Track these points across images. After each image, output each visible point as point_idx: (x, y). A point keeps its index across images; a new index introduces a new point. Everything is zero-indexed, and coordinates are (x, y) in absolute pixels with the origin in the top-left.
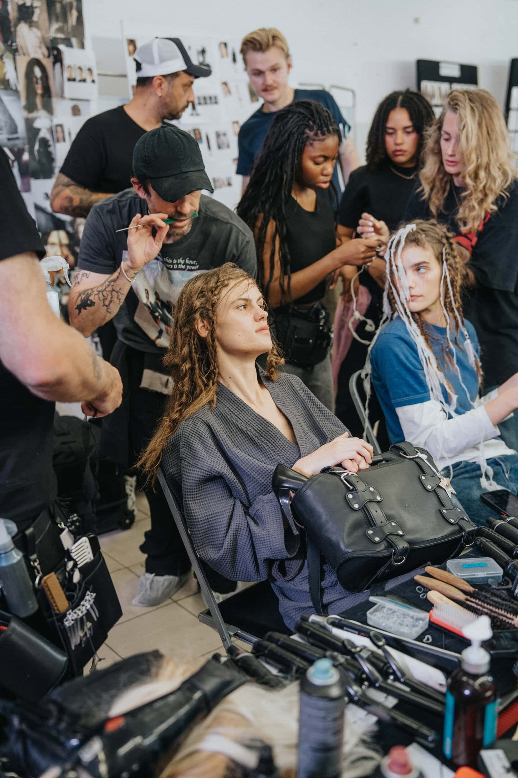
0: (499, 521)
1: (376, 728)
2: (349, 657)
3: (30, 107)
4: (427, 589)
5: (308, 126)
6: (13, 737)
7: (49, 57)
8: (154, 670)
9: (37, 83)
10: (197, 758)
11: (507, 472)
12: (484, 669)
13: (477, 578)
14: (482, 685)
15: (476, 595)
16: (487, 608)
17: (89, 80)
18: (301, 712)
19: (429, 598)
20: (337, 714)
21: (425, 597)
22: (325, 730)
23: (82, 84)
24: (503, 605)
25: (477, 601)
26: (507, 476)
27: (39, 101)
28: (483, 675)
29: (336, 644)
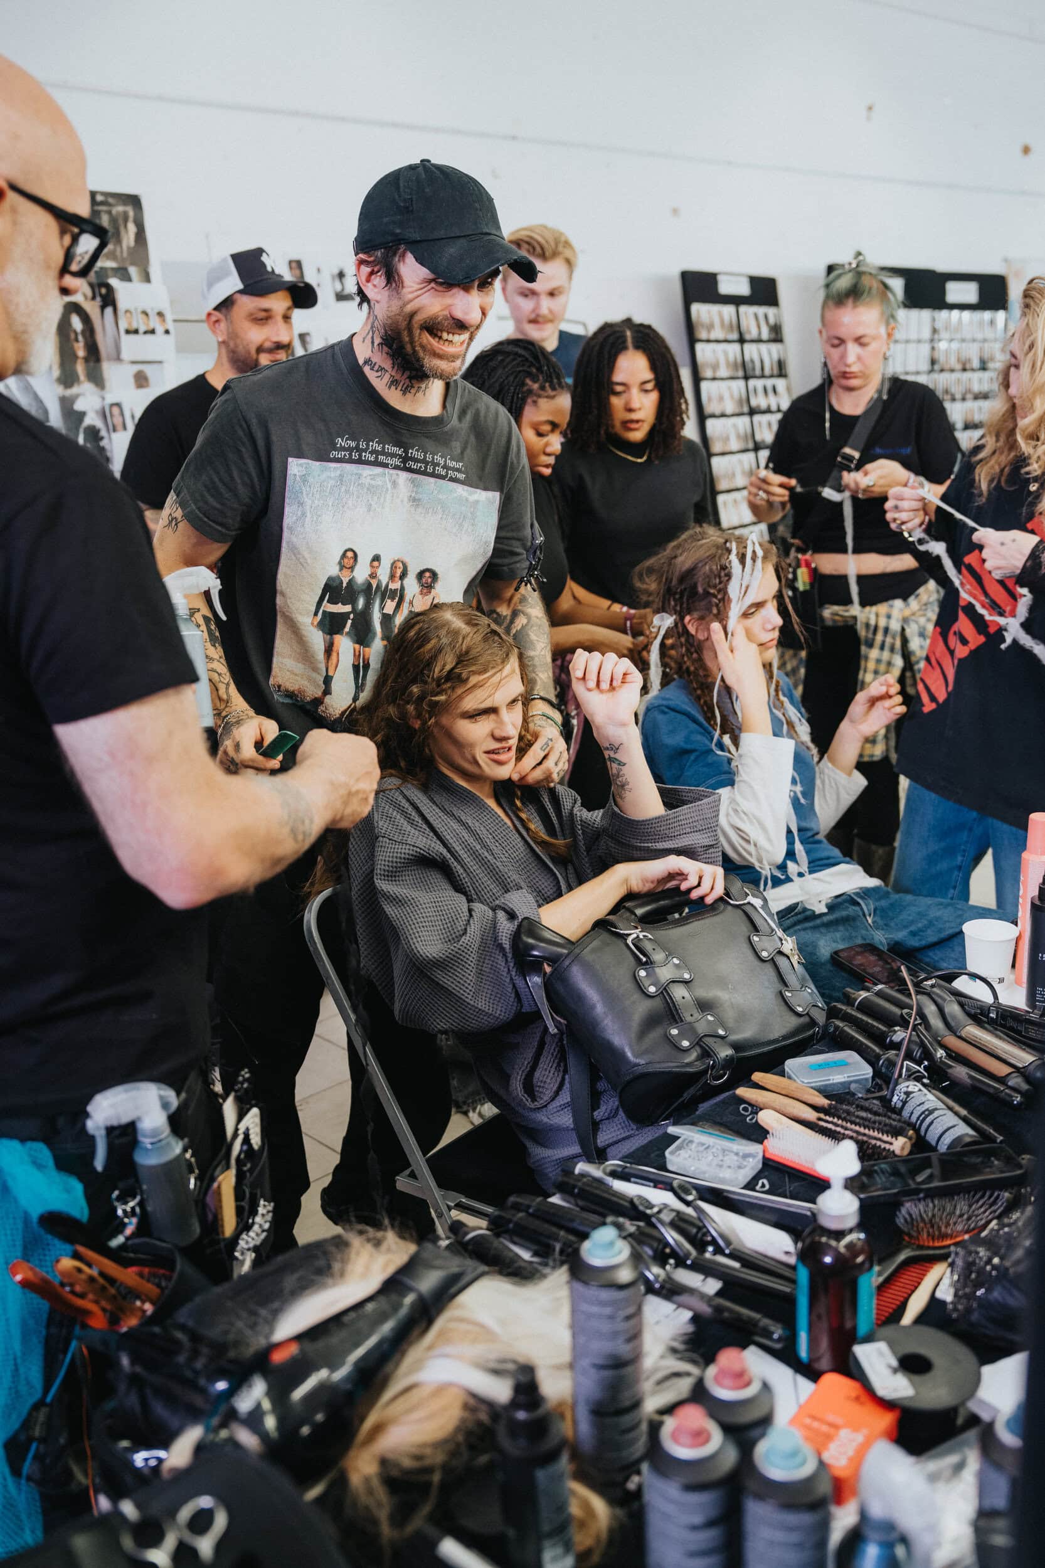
0: (861, 992)
1: (690, 1329)
2: (642, 1224)
3: (68, 379)
4: (756, 1108)
5: (529, 375)
6: (122, 1387)
7: (94, 298)
8: (336, 1266)
9: (77, 340)
10: (414, 1396)
11: (870, 915)
12: (852, 1221)
13: (833, 1084)
14: (850, 1246)
15: (833, 1111)
16: (851, 1130)
17: (160, 330)
18: (574, 1311)
19: (760, 1122)
20: (631, 1310)
21: (754, 1121)
22: (615, 1335)
23: (149, 337)
24: (874, 1122)
25: (835, 1120)
26: (870, 920)
27: (80, 368)
28: (851, 1231)
29: (622, 1205)
